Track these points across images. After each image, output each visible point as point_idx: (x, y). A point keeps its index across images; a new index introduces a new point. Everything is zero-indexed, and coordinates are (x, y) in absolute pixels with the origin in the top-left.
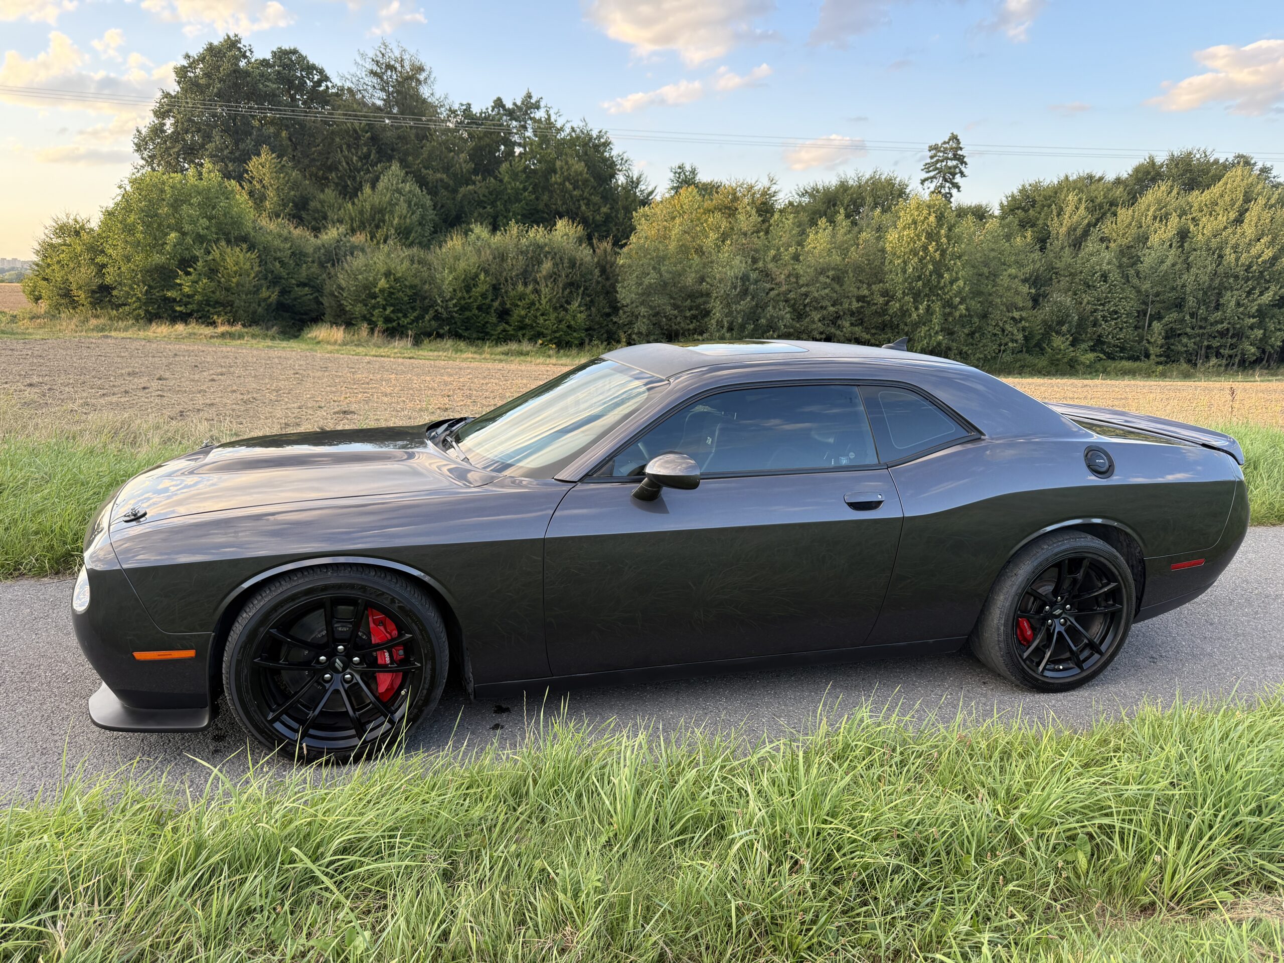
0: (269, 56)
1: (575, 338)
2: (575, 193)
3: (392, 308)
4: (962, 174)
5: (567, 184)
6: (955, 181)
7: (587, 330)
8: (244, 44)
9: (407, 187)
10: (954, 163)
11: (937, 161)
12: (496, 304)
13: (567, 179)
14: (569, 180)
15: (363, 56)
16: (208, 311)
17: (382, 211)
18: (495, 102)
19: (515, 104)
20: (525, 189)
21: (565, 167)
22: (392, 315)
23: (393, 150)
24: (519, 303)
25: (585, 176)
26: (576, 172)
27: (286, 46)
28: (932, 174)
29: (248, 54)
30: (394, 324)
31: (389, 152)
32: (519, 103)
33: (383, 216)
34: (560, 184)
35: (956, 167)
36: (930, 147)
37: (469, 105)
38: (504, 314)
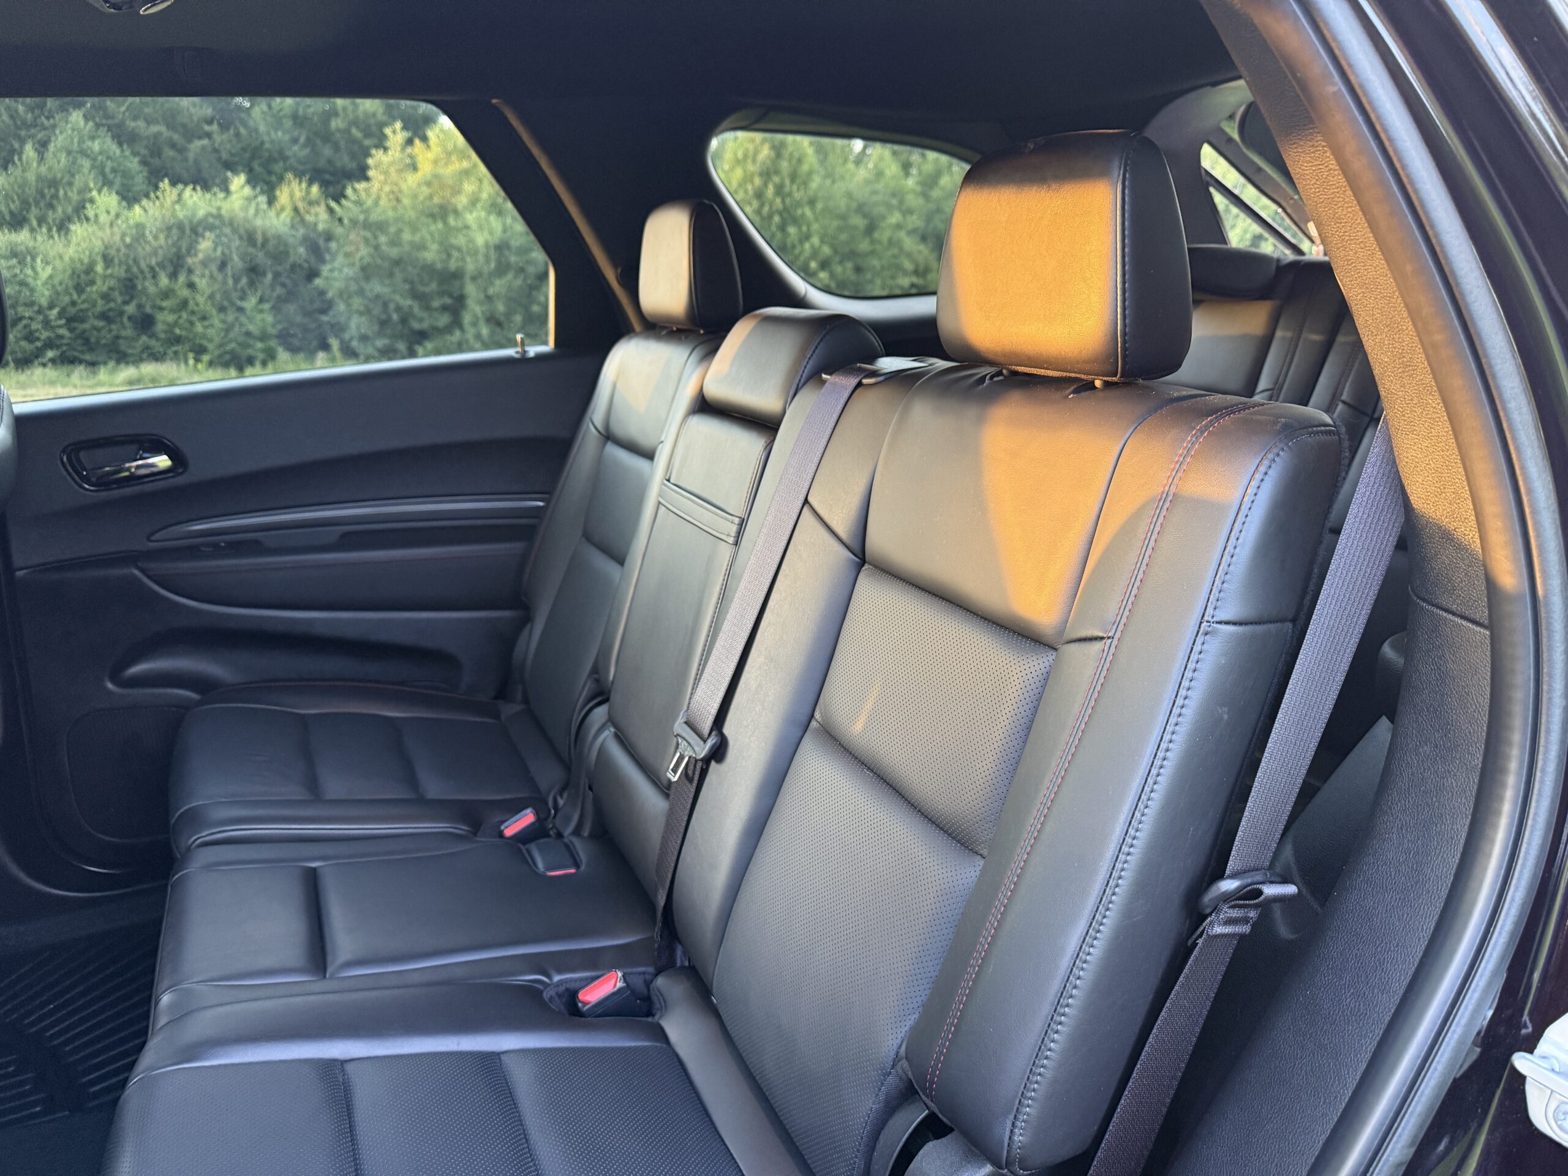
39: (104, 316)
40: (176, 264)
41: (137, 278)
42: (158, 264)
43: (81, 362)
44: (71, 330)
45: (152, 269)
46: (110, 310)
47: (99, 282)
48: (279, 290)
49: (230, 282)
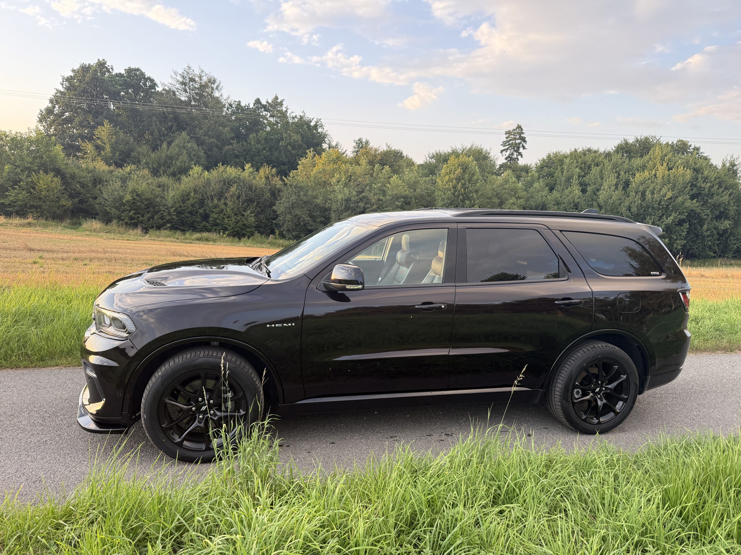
0: (123, 72)
1: (248, 232)
2: (293, 152)
3: (133, 212)
4: (524, 148)
5: (288, 146)
6: (520, 151)
7: (255, 227)
8: (108, 64)
9: (189, 145)
10: (519, 141)
11: (510, 141)
12: (201, 211)
13: (289, 144)
14: (290, 145)
15: (175, 73)
16: (26, 211)
17: (171, 158)
18: (256, 101)
19: (267, 102)
20: (264, 149)
21: (289, 137)
22: (134, 215)
23: (187, 125)
24: (214, 210)
25: (300, 142)
26: (294, 140)
27: (133, 67)
28: (506, 147)
29: (111, 70)
30: (135, 221)
31: (185, 126)
32: (270, 101)
33: (172, 161)
34: (285, 146)
35: (519, 144)
36: (506, 132)
37: (240, 102)
38: (205, 217)
39: (190, 213)
40: (221, 195)
41: (205, 199)
42: (214, 195)
43: (179, 229)
44: (177, 216)
45: (211, 196)
46: (193, 210)
47: (191, 200)
48: (258, 209)
49: (241, 204)
